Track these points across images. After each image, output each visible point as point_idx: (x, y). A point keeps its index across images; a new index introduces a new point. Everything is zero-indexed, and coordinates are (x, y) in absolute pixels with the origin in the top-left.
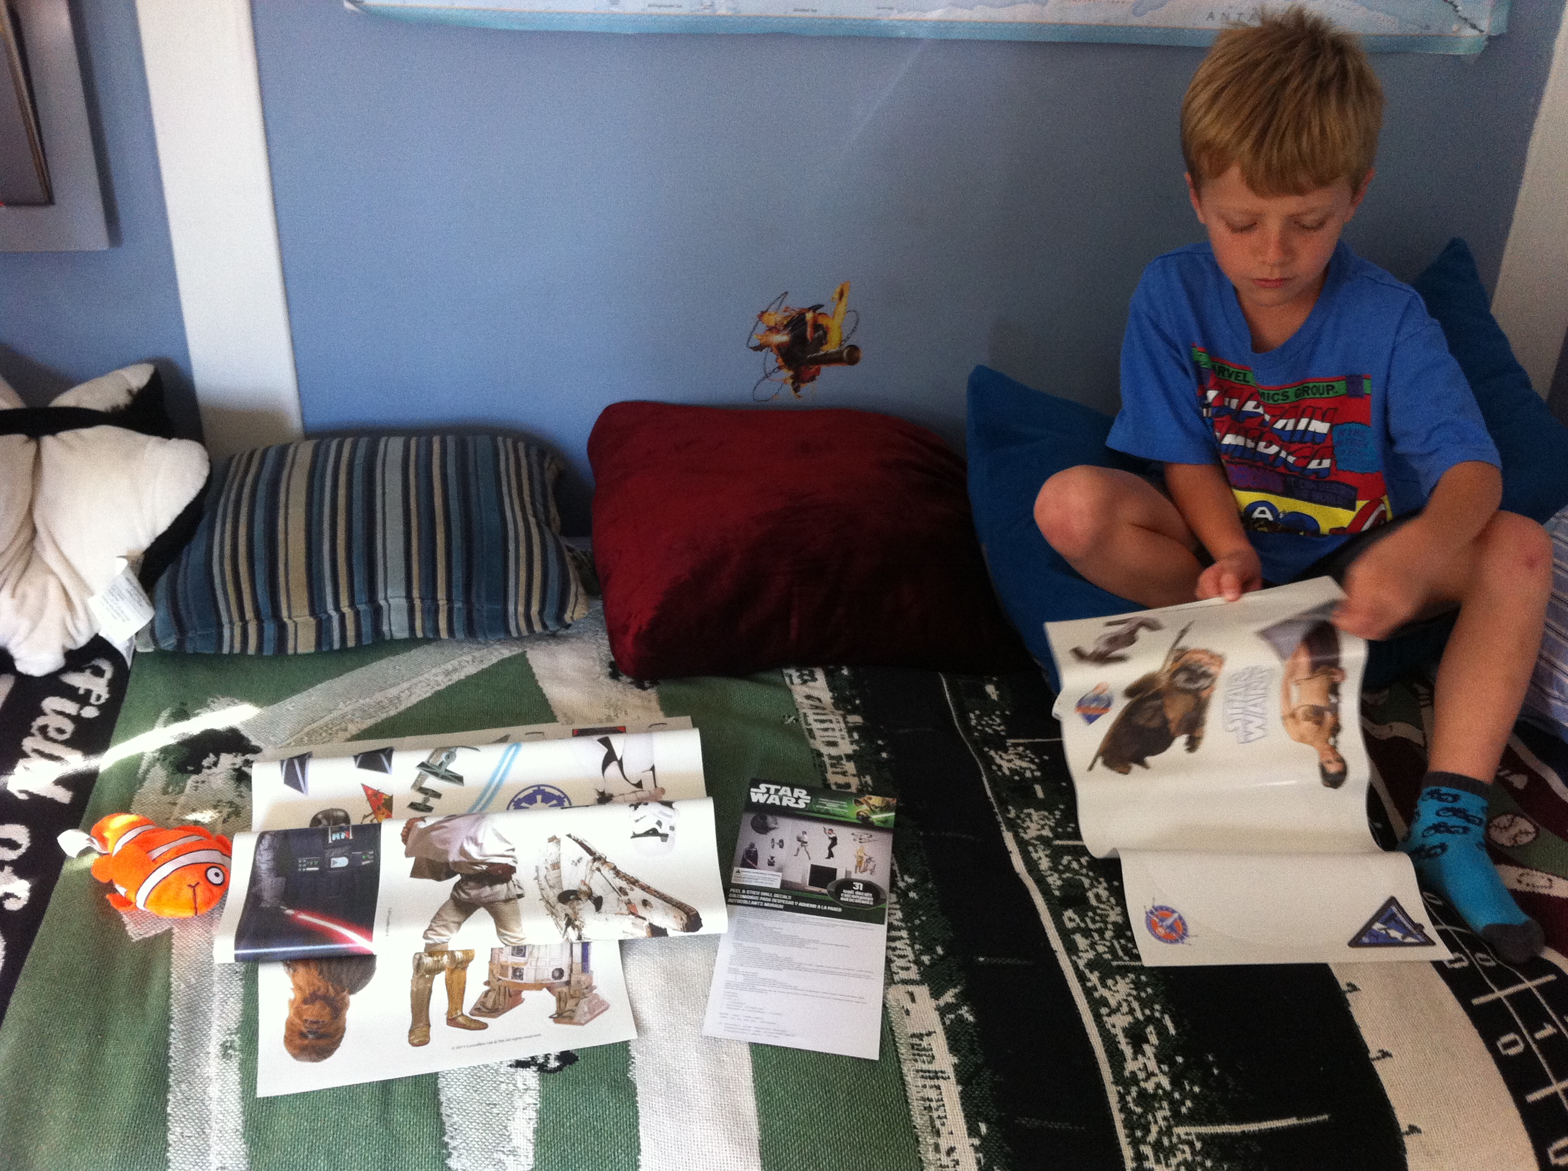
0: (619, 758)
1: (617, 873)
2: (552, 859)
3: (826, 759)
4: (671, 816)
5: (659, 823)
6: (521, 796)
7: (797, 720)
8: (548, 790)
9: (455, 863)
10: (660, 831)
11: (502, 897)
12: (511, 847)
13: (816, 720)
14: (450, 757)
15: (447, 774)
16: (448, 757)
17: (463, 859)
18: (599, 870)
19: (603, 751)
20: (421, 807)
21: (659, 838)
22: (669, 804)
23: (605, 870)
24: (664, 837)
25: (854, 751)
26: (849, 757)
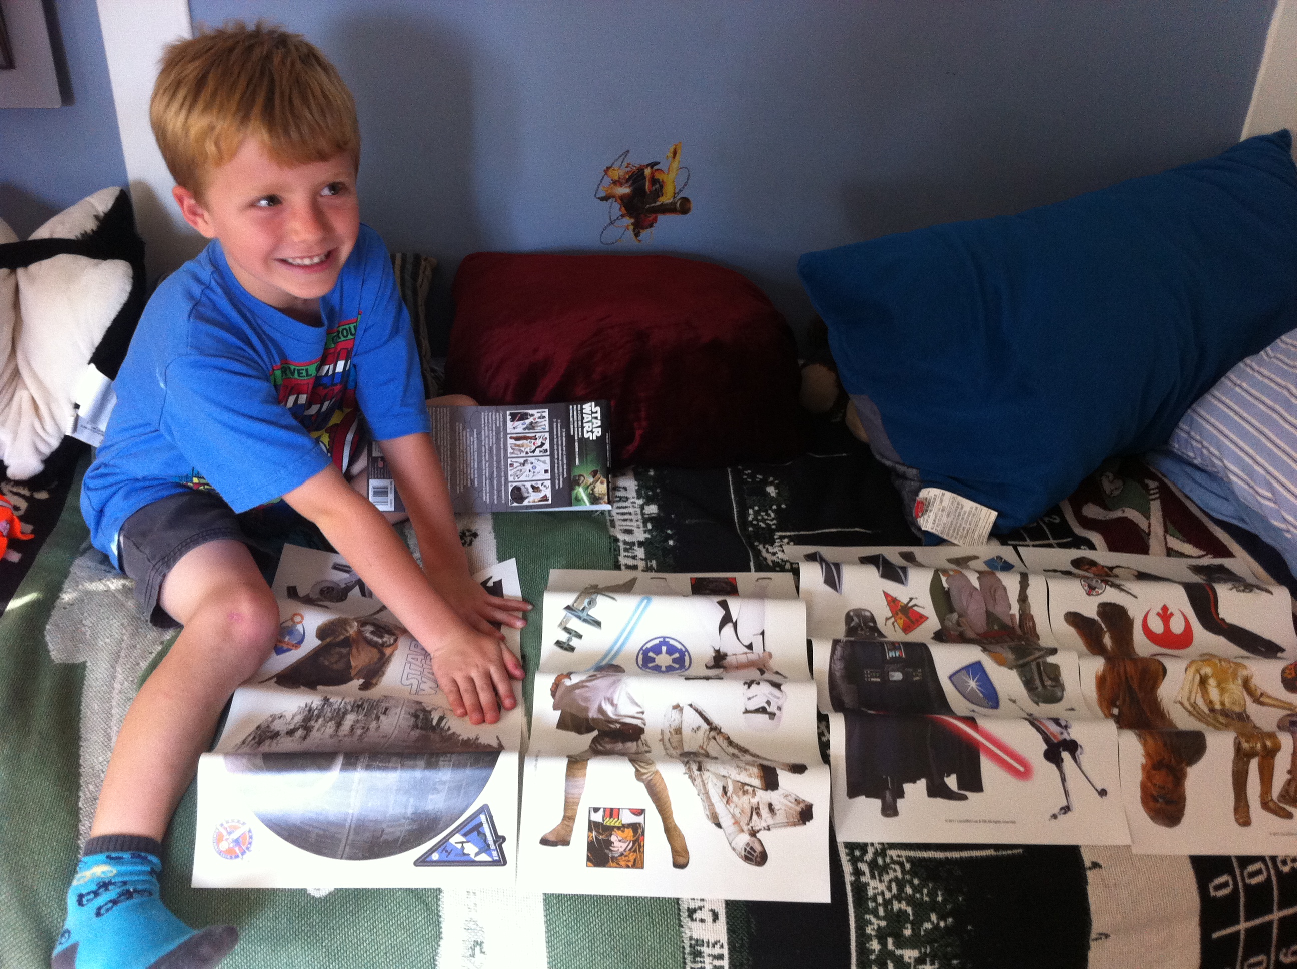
0: (734, 621)
1: (730, 742)
2: (675, 724)
4: (778, 698)
5: (768, 703)
6: (649, 645)
9: (594, 719)
10: (769, 710)
12: (640, 710)
14: (592, 603)
15: (588, 618)
18: (714, 738)
19: (721, 613)
20: (566, 646)
21: (767, 716)
22: (777, 686)
23: (720, 739)
24: (772, 715)
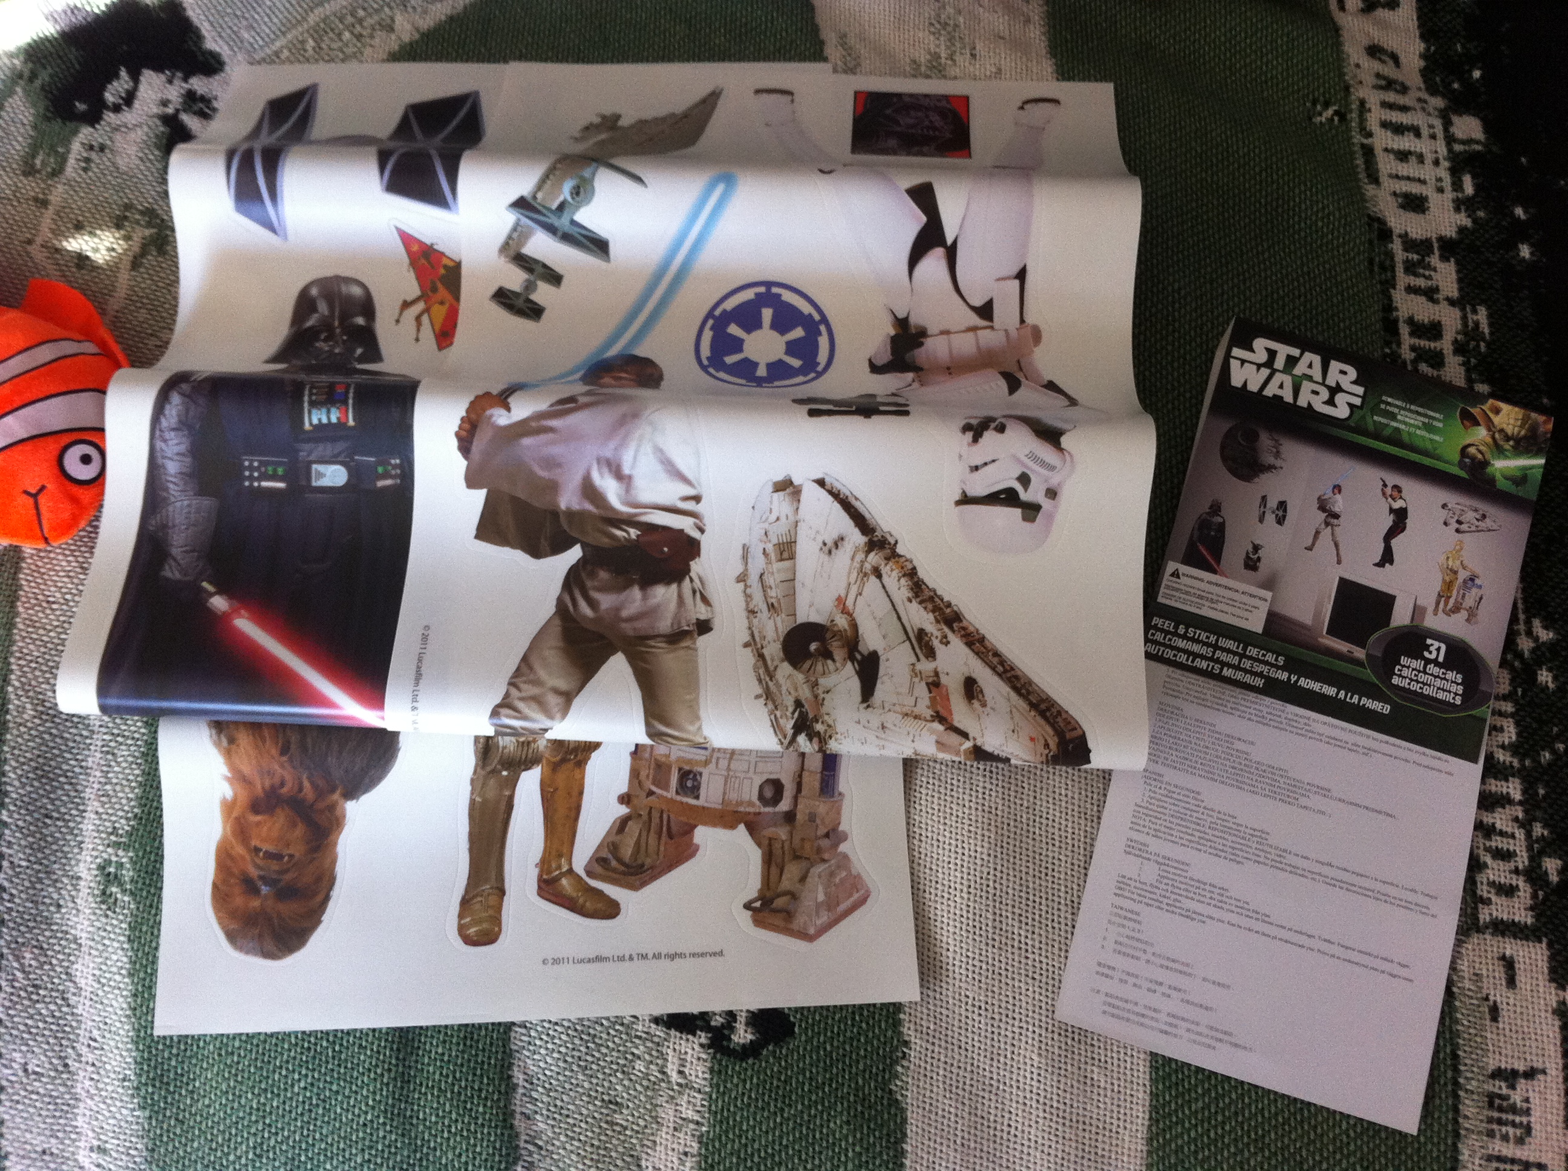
0: (949, 241)
1: (918, 588)
2: (779, 531)
3: (1397, 246)
4: (1052, 468)
5: (1024, 479)
6: (730, 304)
7: (1342, 115)
8: (788, 297)
9: (571, 514)
10: (1024, 496)
11: (665, 625)
12: (690, 492)
13: (1385, 125)
14: (582, 192)
15: (574, 231)
16: (576, 192)
17: (589, 507)
18: (877, 573)
19: (913, 221)
20: (520, 303)
21: (1017, 512)
22: (1051, 435)
23: (892, 577)
24: (1031, 510)
25: (1462, 230)
26: (1448, 247)
